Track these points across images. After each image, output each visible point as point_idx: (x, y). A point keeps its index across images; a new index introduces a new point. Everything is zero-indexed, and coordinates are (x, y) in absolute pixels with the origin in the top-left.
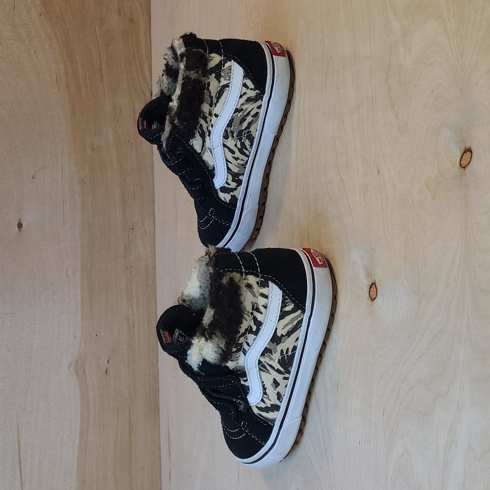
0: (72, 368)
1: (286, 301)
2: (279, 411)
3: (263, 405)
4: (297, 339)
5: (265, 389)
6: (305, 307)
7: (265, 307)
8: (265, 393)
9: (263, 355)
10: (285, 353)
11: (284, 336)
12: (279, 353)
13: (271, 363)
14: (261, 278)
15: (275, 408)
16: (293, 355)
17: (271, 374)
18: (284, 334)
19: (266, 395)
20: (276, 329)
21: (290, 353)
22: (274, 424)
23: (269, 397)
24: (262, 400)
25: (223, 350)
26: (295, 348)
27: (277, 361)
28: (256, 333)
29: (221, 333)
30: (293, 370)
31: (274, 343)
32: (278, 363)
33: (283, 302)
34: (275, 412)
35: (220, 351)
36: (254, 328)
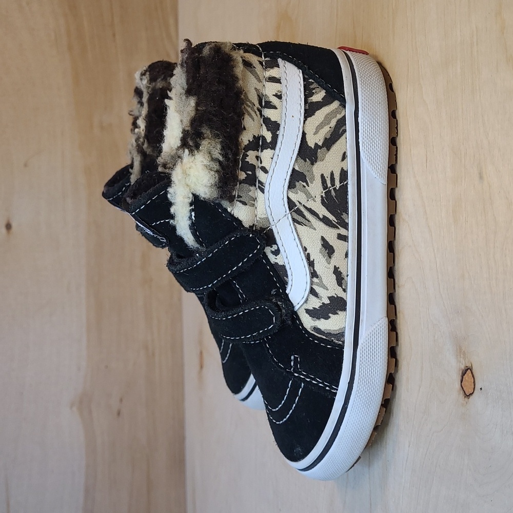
0: (75, 409)
1: (312, 87)
2: (345, 310)
3: (315, 303)
4: (344, 157)
5: (311, 264)
6: (344, 94)
7: (279, 97)
8: (314, 274)
9: (291, 186)
10: (329, 185)
11: (320, 147)
12: (318, 181)
13: (310, 205)
14: (265, 58)
15: (337, 304)
16: (344, 189)
17: (315, 229)
18: (320, 144)
19: (317, 277)
20: (304, 134)
21: (338, 185)
22: (343, 342)
23: (321, 281)
24: (313, 292)
25: (219, 161)
26: (344, 174)
27: (319, 199)
28: (273, 145)
29: (211, 128)
30: (352, 219)
31: (305, 161)
32: (322, 204)
33: (306, 87)
34: (339, 312)
35: (216, 166)
36: (268, 136)
